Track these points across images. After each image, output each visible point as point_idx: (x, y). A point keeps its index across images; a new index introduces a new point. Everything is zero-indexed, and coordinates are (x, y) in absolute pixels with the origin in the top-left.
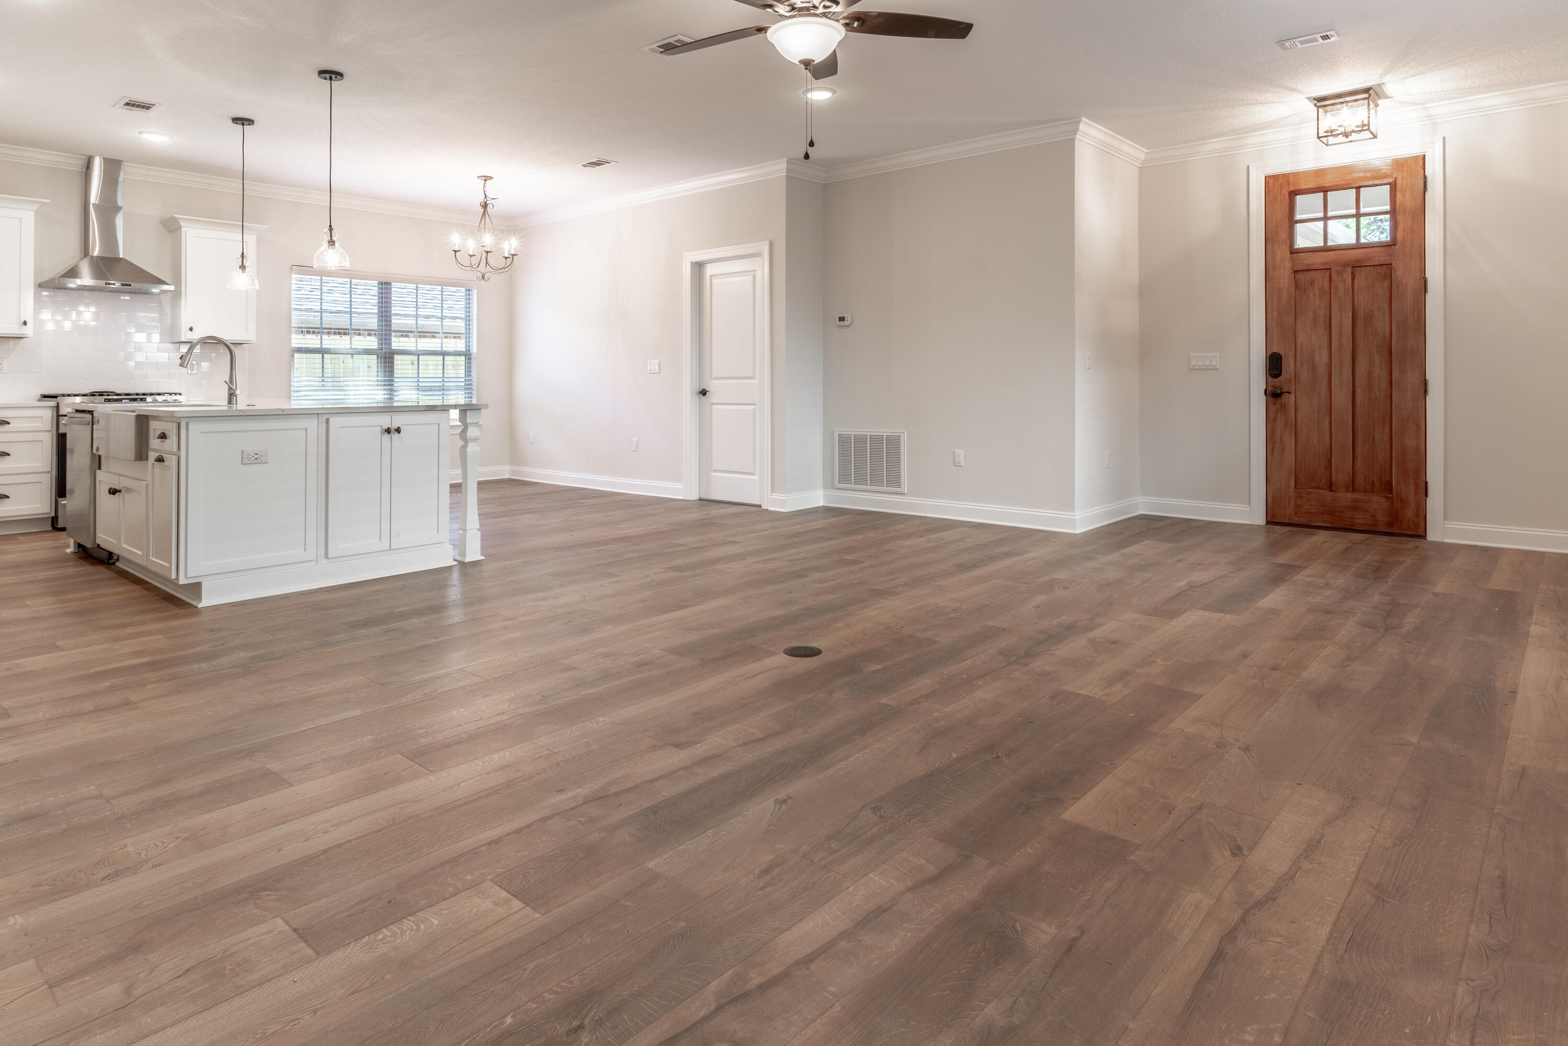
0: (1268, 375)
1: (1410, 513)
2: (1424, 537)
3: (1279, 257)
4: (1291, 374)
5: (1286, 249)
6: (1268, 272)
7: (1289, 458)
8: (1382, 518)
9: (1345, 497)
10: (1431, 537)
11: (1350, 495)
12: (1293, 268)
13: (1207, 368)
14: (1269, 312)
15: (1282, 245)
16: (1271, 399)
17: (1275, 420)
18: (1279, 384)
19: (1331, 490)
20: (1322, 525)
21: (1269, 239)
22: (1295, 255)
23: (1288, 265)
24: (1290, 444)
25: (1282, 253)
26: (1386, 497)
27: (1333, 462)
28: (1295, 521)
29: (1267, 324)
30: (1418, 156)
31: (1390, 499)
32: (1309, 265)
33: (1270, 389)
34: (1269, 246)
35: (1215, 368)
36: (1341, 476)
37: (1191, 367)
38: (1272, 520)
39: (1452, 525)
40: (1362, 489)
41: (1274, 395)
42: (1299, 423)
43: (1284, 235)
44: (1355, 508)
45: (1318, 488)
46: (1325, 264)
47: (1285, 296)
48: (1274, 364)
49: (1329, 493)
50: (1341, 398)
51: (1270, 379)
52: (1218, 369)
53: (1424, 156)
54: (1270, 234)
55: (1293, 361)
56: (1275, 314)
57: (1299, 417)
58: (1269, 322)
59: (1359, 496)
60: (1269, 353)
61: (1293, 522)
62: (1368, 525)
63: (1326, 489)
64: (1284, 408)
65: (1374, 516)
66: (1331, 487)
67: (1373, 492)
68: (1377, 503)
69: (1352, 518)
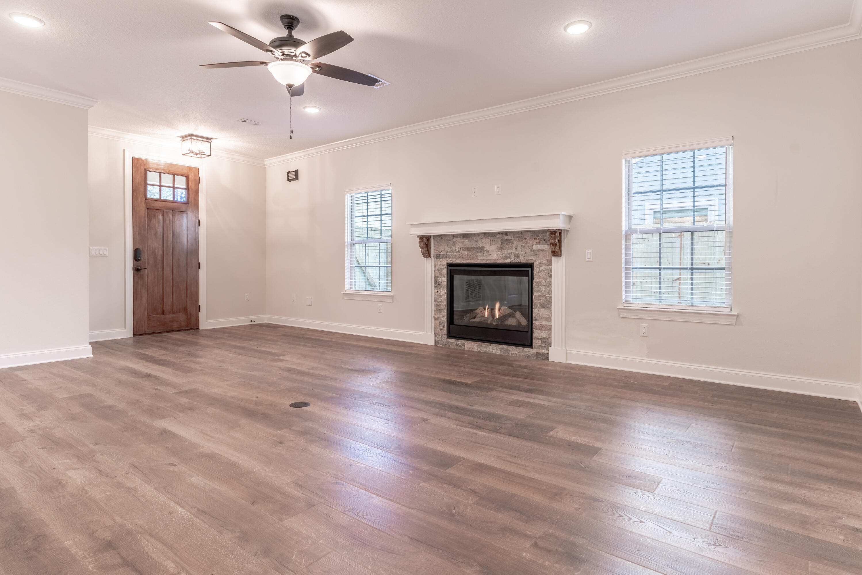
0: (134, 260)
1: (194, 319)
2: (198, 328)
3: (140, 200)
4: (145, 259)
5: (143, 196)
6: (134, 207)
7: (145, 301)
8: (183, 324)
9: (169, 317)
10: (201, 328)
11: (171, 316)
12: (146, 207)
13: (101, 256)
14: (135, 227)
15: (141, 195)
16: (135, 272)
17: (138, 283)
18: (139, 264)
19: (163, 314)
20: (160, 331)
21: (135, 191)
22: (147, 201)
23: (144, 205)
24: (145, 294)
25: (141, 198)
26: (185, 314)
27: (164, 301)
28: (147, 332)
29: (134, 234)
30: (197, 168)
31: (186, 315)
32: (153, 207)
33: (135, 267)
34: (135, 194)
35: (106, 255)
36: (167, 308)
37: (91, 255)
38: (136, 334)
39: (209, 321)
40: (175, 312)
41: (137, 270)
42: (149, 283)
43: (142, 190)
44: (173, 321)
45: (157, 314)
46: (161, 207)
47: (143, 220)
48: (137, 255)
49: (162, 316)
50: (167, 271)
51: (135, 262)
52: (107, 256)
53: (199, 168)
54: (135, 187)
55: (146, 253)
56: (138, 229)
57: (149, 281)
58: (135, 233)
59: (174, 315)
60: (134, 249)
61: (146, 333)
62: (178, 327)
63: (161, 314)
64: (142, 276)
65: (180, 323)
66: (163, 313)
67: (180, 312)
68: (182, 317)
69: (172, 326)
